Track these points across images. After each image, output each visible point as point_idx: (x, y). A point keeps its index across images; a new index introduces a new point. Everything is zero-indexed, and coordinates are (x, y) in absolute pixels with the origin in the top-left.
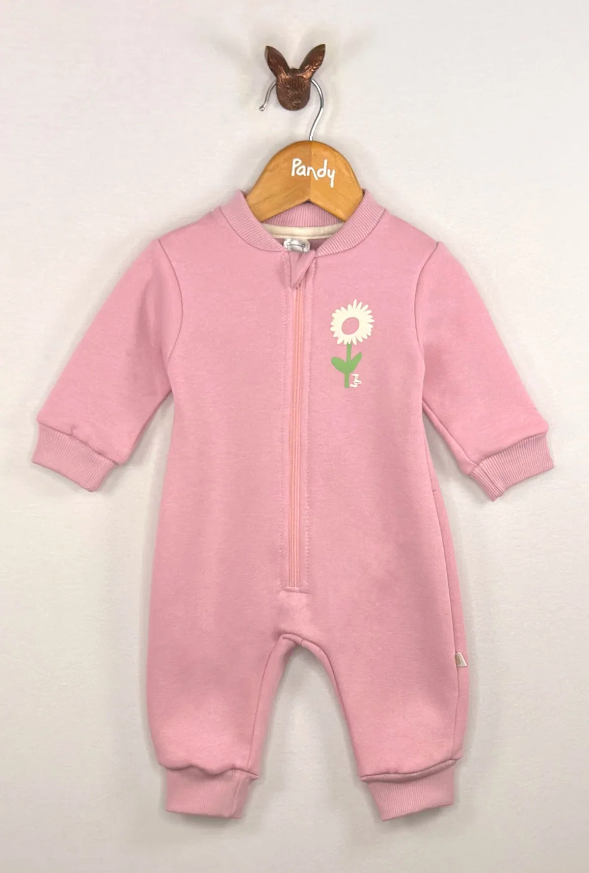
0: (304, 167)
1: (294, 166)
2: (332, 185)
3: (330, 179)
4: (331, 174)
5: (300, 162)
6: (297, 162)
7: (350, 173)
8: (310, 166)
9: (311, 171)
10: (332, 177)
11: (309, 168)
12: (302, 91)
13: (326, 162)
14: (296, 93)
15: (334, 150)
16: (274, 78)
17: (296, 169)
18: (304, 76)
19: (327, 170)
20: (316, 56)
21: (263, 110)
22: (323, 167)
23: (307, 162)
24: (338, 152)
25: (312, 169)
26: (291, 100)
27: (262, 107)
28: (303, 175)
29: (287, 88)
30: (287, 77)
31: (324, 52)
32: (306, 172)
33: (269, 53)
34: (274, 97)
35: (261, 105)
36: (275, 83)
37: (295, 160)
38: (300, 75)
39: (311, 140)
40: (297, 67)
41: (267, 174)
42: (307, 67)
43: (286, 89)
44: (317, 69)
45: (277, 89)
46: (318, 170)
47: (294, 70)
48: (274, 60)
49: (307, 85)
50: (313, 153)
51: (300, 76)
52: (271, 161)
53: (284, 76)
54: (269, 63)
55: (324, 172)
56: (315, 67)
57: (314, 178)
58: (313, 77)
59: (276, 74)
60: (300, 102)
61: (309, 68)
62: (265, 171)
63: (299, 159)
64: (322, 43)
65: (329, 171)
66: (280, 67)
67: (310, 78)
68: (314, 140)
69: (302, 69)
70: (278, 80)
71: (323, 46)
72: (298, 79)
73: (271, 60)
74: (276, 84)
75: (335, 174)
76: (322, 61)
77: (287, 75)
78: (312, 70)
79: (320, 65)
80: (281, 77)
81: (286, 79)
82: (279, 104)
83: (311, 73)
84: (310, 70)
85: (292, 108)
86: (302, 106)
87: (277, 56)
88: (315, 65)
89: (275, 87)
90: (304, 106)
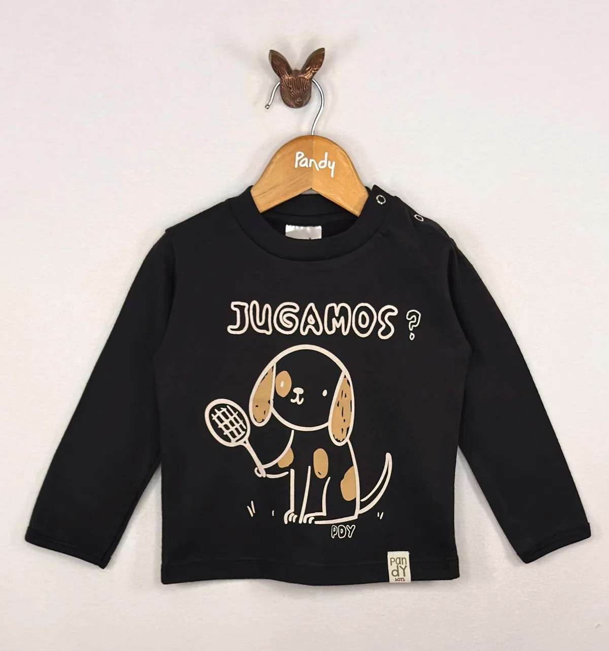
0: (306, 159)
1: (297, 158)
2: (332, 176)
3: (331, 170)
4: (331, 166)
5: (303, 155)
6: (300, 155)
7: (349, 165)
8: (312, 158)
9: (313, 162)
10: (332, 168)
11: (311, 160)
12: (303, 89)
13: (326, 154)
14: (298, 92)
15: (334, 143)
17: (299, 161)
18: (306, 77)
19: (328, 161)
20: (316, 59)
21: (268, 108)
22: (324, 159)
23: (309, 155)
24: (337, 145)
25: (313, 160)
26: (294, 99)
27: (268, 105)
28: (305, 167)
29: (291, 88)
30: (290, 78)
31: (323, 55)
32: (308, 165)
33: (272, 56)
34: (278, 96)
35: (266, 104)
36: (279, 83)
37: (298, 154)
38: (302, 76)
39: (313, 134)
40: (300, 68)
41: (272, 167)
42: (308, 68)
43: (289, 89)
44: (317, 70)
45: (281, 87)
46: (319, 161)
47: (296, 71)
48: (278, 62)
49: (309, 84)
50: (314, 146)
51: (302, 77)
52: (275, 156)
53: (287, 77)
54: (273, 66)
55: (325, 163)
56: (315, 69)
57: (316, 170)
59: (279, 75)
60: (301, 100)
61: (310, 68)
62: (271, 163)
63: (302, 152)
64: (321, 47)
65: (329, 162)
66: (283, 69)
67: (311, 79)
68: (315, 134)
69: (304, 71)
70: (281, 79)
71: (323, 49)
72: (300, 80)
73: (274, 63)
74: (279, 85)
75: (335, 165)
76: (322, 62)
77: (290, 76)
78: (313, 72)
79: (320, 66)
80: (284, 78)
81: (288, 79)
82: (282, 101)
83: (311, 75)
84: (311, 71)
85: (294, 106)
86: (304, 103)
87: (280, 58)
88: (315, 67)
89: (279, 87)
90: (306, 104)
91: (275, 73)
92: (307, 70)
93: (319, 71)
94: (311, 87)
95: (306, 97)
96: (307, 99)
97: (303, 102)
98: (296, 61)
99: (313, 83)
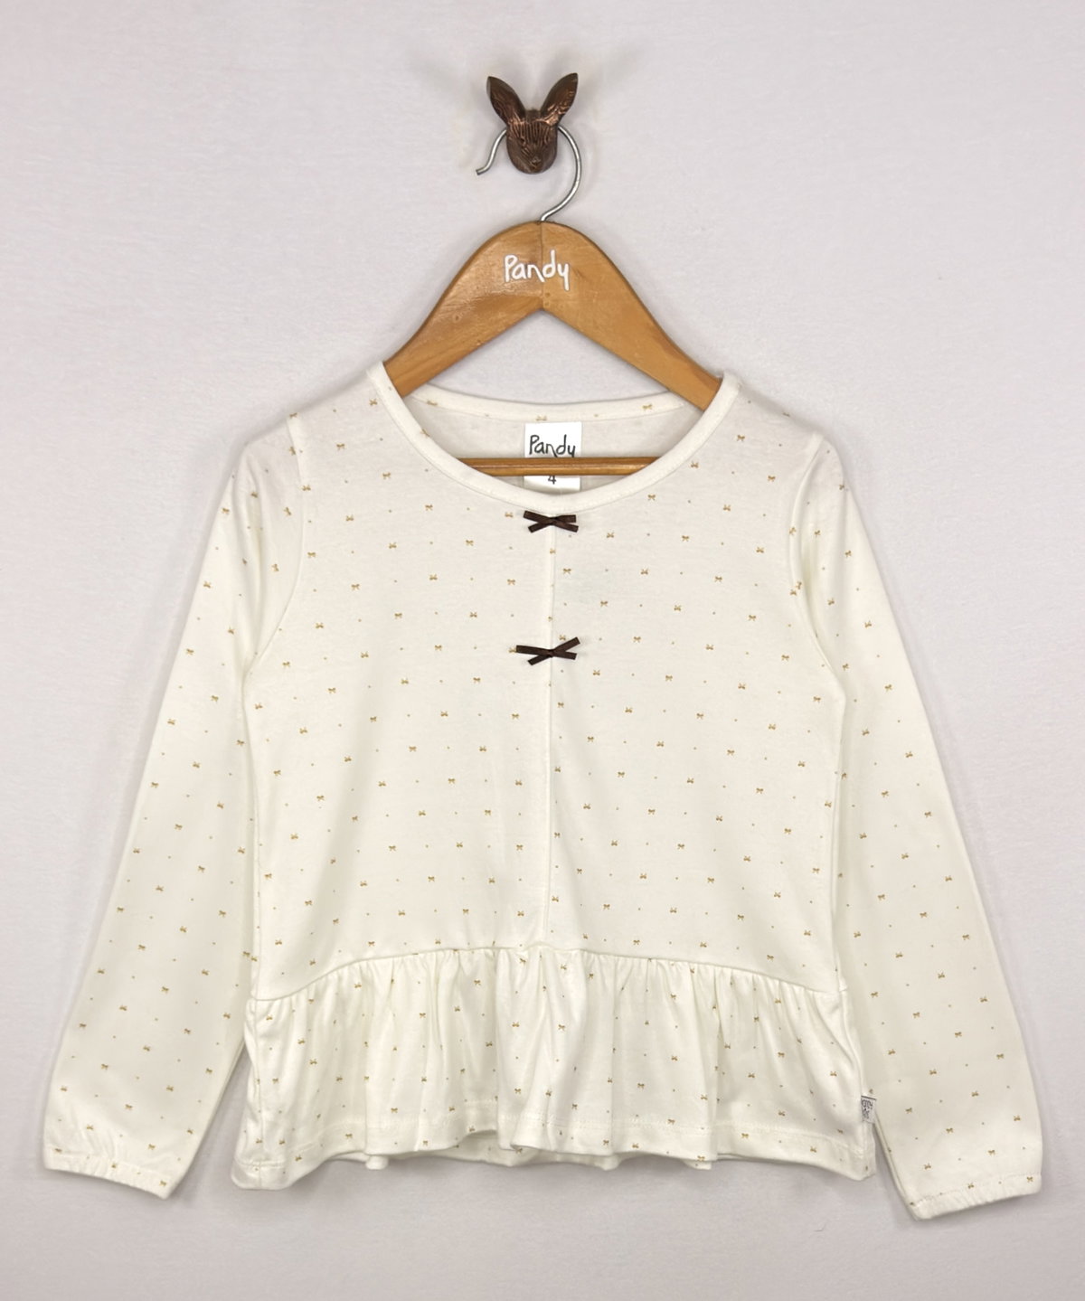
12: (543, 143)
14: (535, 146)
16: (505, 125)
18: (548, 122)
20: (564, 91)
26: (529, 157)
29: (523, 140)
30: (522, 123)
31: (576, 83)
33: (492, 87)
34: (503, 153)
36: (504, 133)
38: (541, 120)
40: (538, 106)
42: (551, 108)
43: (520, 142)
44: (566, 110)
45: (508, 140)
47: (534, 112)
48: (502, 97)
49: (552, 134)
51: (542, 122)
53: (517, 122)
54: (493, 103)
56: (563, 108)
58: (561, 123)
59: (506, 121)
60: (539, 161)
61: (554, 108)
66: (509, 107)
67: (556, 125)
69: (544, 112)
70: (508, 126)
71: (574, 76)
72: (538, 126)
73: (496, 98)
74: (505, 134)
76: (574, 97)
77: (521, 118)
78: (560, 113)
79: (570, 103)
80: (512, 123)
81: (519, 125)
83: (557, 119)
84: (557, 112)
85: (528, 169)
86: (545, 165)
87: (506, 91)
88: (563, 106)
89: (505, 140)
90: (549, 166)
91: (496, 115)
92: (549, 109)
93: (569, 111)
94: (556, 138)
95: (547, 155)
96: (550, 159)
97: (542, 163)
98: (532, 94)
99: (559, 132)
